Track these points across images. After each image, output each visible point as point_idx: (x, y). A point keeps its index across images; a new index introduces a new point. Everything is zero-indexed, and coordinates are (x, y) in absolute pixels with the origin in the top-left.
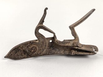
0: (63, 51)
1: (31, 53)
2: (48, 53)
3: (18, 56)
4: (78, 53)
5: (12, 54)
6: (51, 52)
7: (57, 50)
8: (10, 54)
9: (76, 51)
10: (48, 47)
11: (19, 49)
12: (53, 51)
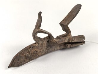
0: (59, 47)
1: (33, 57)
2: (47, 52)
3: (20, 63)
4: (72, 46)
5: (15, 63)
6: (49, 51)
7: (54, 47)
8: (13, 63)
9: (70, 44)
10: (46, 46)
11: (21, 56)
12: (51, 49)
